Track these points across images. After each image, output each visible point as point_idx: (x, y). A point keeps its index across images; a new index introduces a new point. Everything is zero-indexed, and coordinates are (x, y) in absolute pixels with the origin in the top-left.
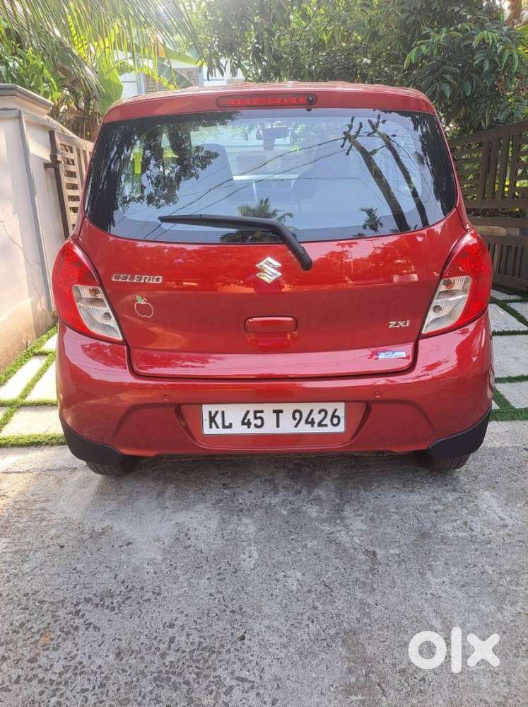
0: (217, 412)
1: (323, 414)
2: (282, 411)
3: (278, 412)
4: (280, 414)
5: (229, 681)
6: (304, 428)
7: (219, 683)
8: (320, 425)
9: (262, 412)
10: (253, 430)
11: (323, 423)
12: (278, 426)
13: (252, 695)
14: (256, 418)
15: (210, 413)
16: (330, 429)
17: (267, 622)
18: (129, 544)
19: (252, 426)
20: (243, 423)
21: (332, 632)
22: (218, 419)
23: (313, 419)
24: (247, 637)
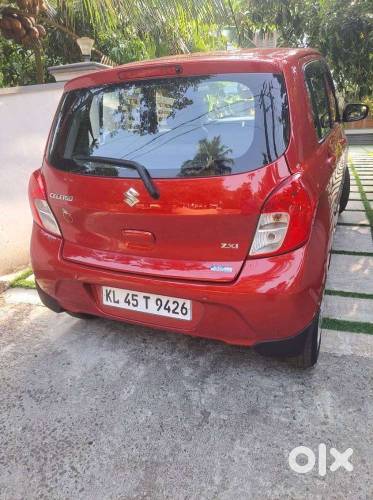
0: (110, 291)
1: (176, 304)
2: (149, 298)
3: (147, 298)
4: (148, 300)
5: (67, 467)
6: (163, 313)
7: (61, 466)
8: (174, 312)
9: (137, 296)
10: (131, 308)
11: (176, 311)
12: (147, 308)
13: (73, 480)
14: (133, 300)
15: (107, 290)
16: (180, 316)
17: (110, 438)
18: (69, 364)
19: (131, 305)
20: (125, 302)
21: (144, 459)
22: (111, 295)
23: (169, 307)
24: (94, 443)
